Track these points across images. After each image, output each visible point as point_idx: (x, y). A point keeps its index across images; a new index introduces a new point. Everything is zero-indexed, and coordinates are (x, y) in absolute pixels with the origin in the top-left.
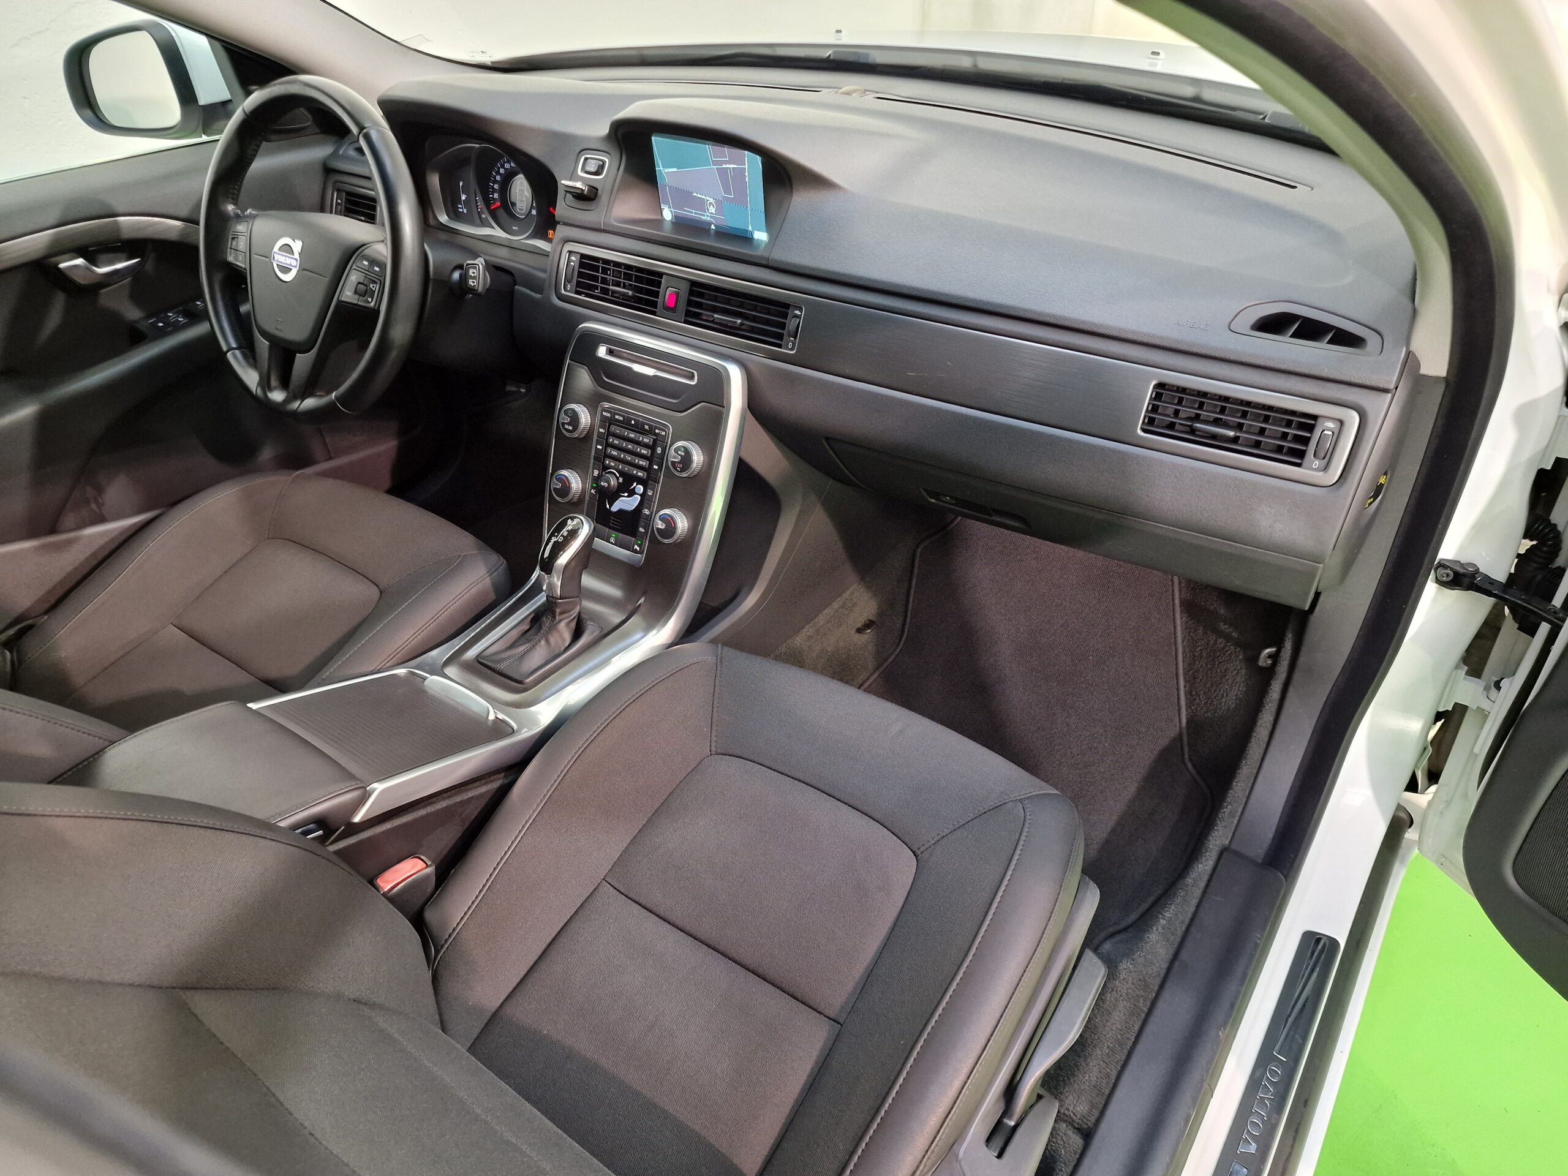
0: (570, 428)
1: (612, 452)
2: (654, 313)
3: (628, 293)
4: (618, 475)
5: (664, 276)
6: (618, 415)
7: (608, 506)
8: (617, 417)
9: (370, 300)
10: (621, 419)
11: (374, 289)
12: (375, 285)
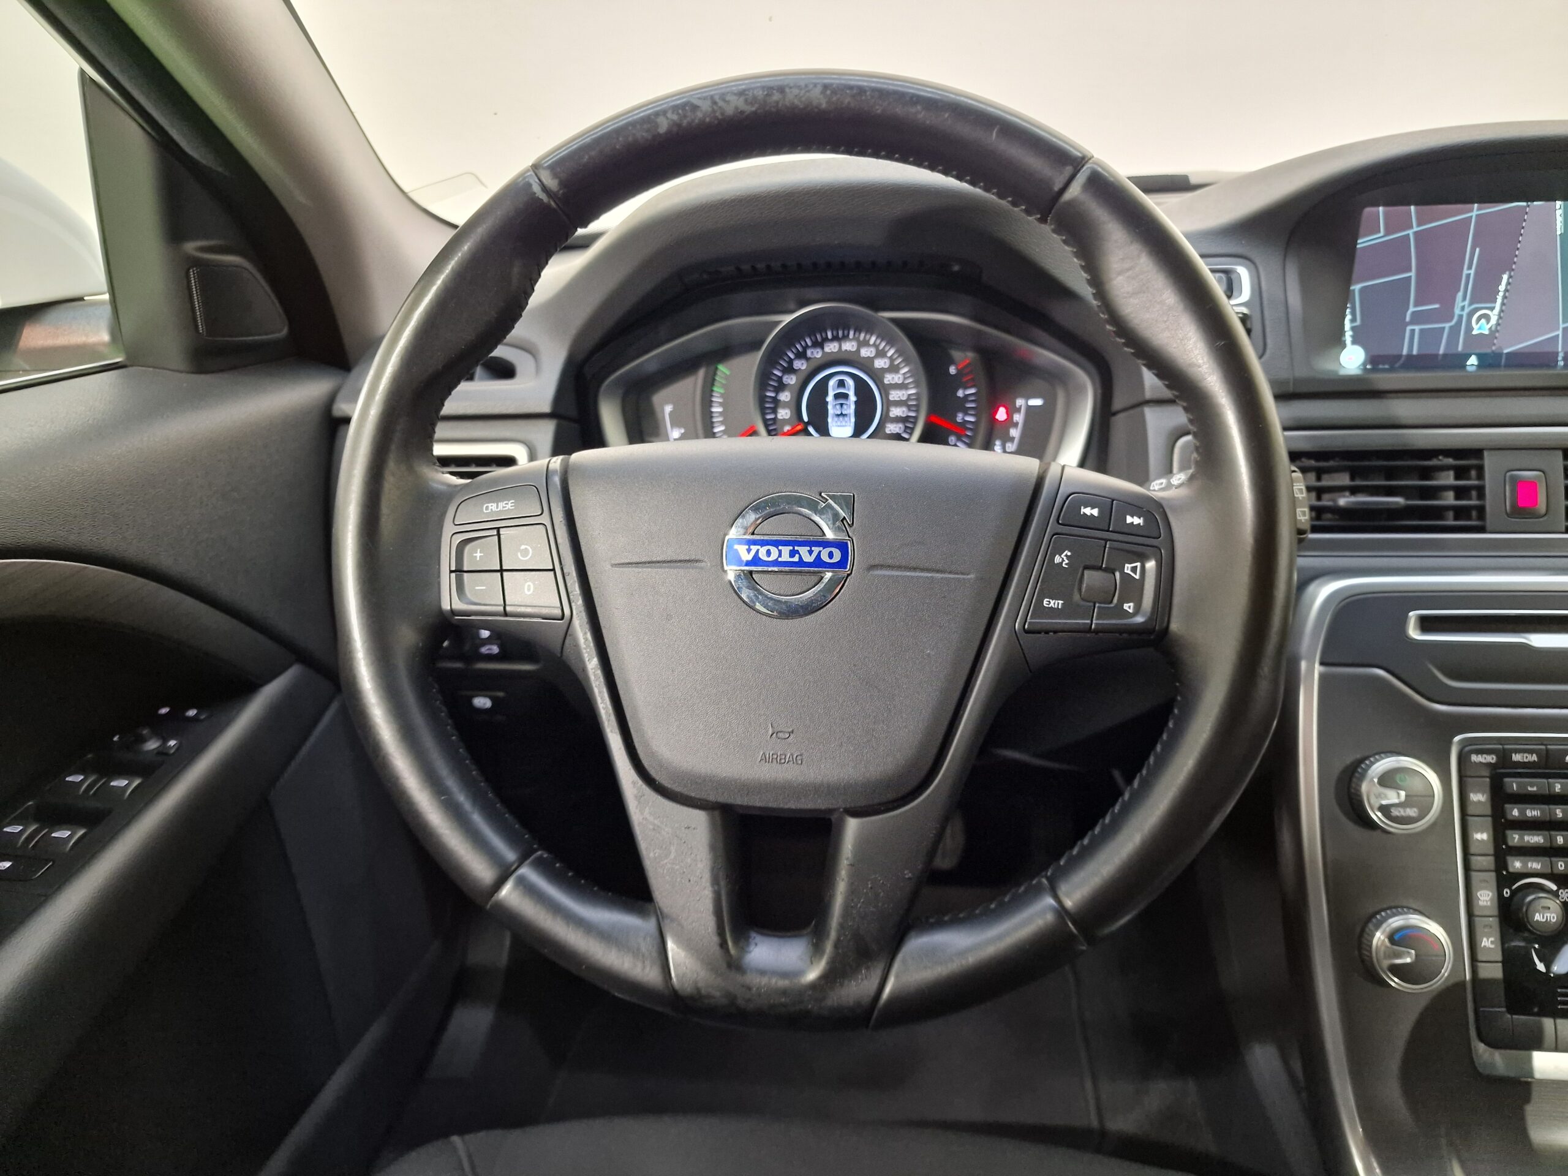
0: (1412, 812)
1: (1526, 838)
2: (1482, 529)
3: (1397, 503)
4: (1554, 887)
5: (1486, 453)
6: (1517, 751)
7: (1541, 967)
8: (1516, 757)
9: (1129, 607)
10: (1534, 758)
11: (1137, 577)
12: (1138, 564)
